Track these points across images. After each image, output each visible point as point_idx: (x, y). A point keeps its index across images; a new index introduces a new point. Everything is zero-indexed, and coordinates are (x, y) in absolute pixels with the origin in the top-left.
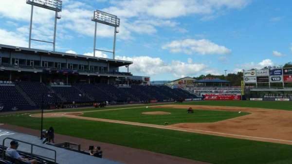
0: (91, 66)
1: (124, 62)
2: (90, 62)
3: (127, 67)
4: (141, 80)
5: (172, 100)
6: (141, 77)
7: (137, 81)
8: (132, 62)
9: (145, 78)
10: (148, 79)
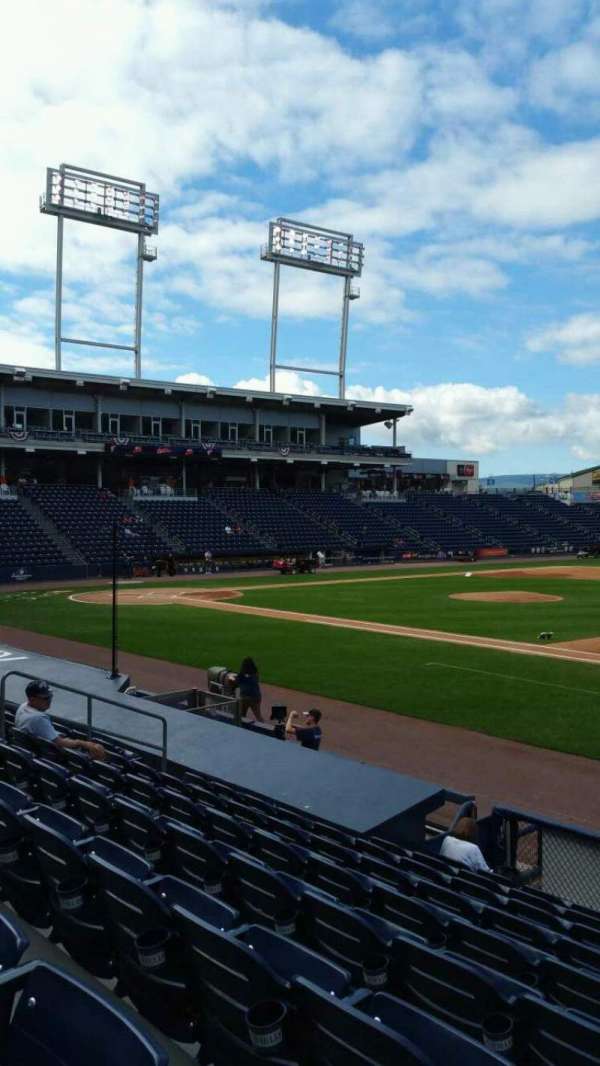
0: (261, 428)
1: (378, 410)
2: (258, 412)
3: (389, 427)
4: (444, 475)
5: (566, 549)
6: (446, 461)
7: (428, 476)
8: (408, 408)
9: (459, 466)
10: (470, 470)
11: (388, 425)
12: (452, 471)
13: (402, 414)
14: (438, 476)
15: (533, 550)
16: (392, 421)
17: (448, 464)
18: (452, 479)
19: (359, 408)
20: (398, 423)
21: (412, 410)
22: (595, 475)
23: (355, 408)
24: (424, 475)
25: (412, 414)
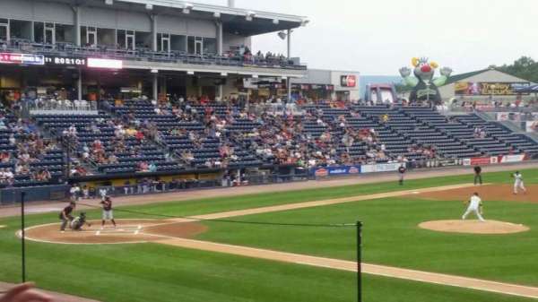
0: (159, 37)
1: (276, 21)
2: (156, 19)
3: (283, 38)
4: (329, 85)
5: (456, 162)
6: (330, 72)
7: (314, 87)
8: (304, 20)
9: (342, 77)
10: (352, 81)
11: (282, 36)
12: (336, 82)
13: (297, 25)
14: (323, 86)
15: (428, 164)
16: (286, 31)
17: (333, 74)
18: (335, 89)
19: (257, 18)
20: (291, 34)
21: (307, 22)
22: (457, 85)
23: (254, 18)
24: (310, 85)
25: (307, 25)
